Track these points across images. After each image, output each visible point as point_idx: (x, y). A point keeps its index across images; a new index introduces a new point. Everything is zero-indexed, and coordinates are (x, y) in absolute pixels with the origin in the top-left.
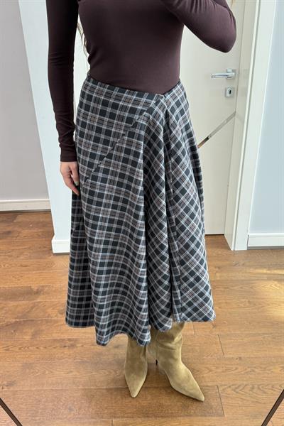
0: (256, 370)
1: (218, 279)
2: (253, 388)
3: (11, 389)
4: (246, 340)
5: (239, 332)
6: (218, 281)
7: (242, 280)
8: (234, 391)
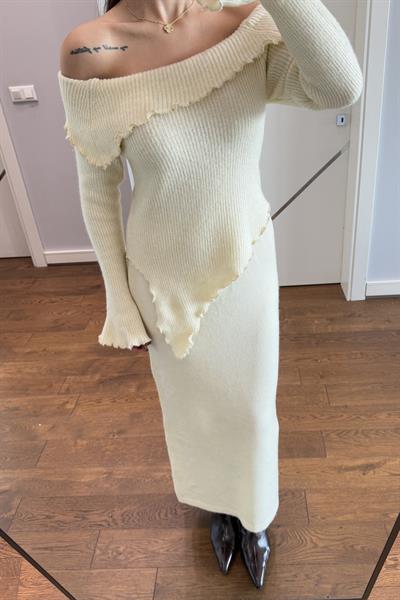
0: (363, 417)
1: (330, 331)
2: (357, 433)
3: (123, 436)
4: (354, 389)
5: (347, 382)
6: (330, 334)
7: (356, 332)
8: (338, 435)
